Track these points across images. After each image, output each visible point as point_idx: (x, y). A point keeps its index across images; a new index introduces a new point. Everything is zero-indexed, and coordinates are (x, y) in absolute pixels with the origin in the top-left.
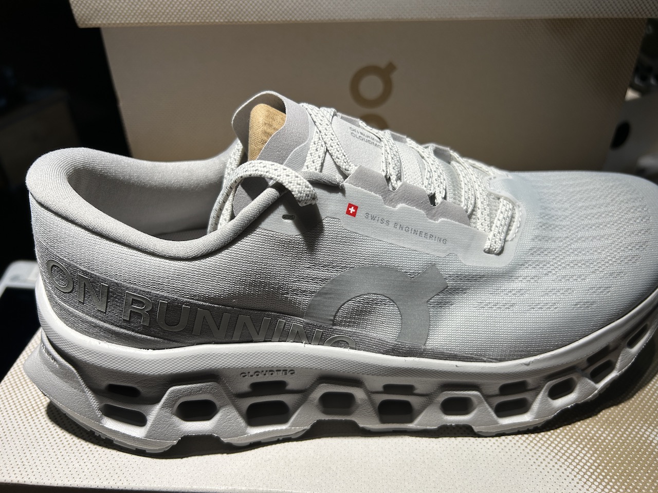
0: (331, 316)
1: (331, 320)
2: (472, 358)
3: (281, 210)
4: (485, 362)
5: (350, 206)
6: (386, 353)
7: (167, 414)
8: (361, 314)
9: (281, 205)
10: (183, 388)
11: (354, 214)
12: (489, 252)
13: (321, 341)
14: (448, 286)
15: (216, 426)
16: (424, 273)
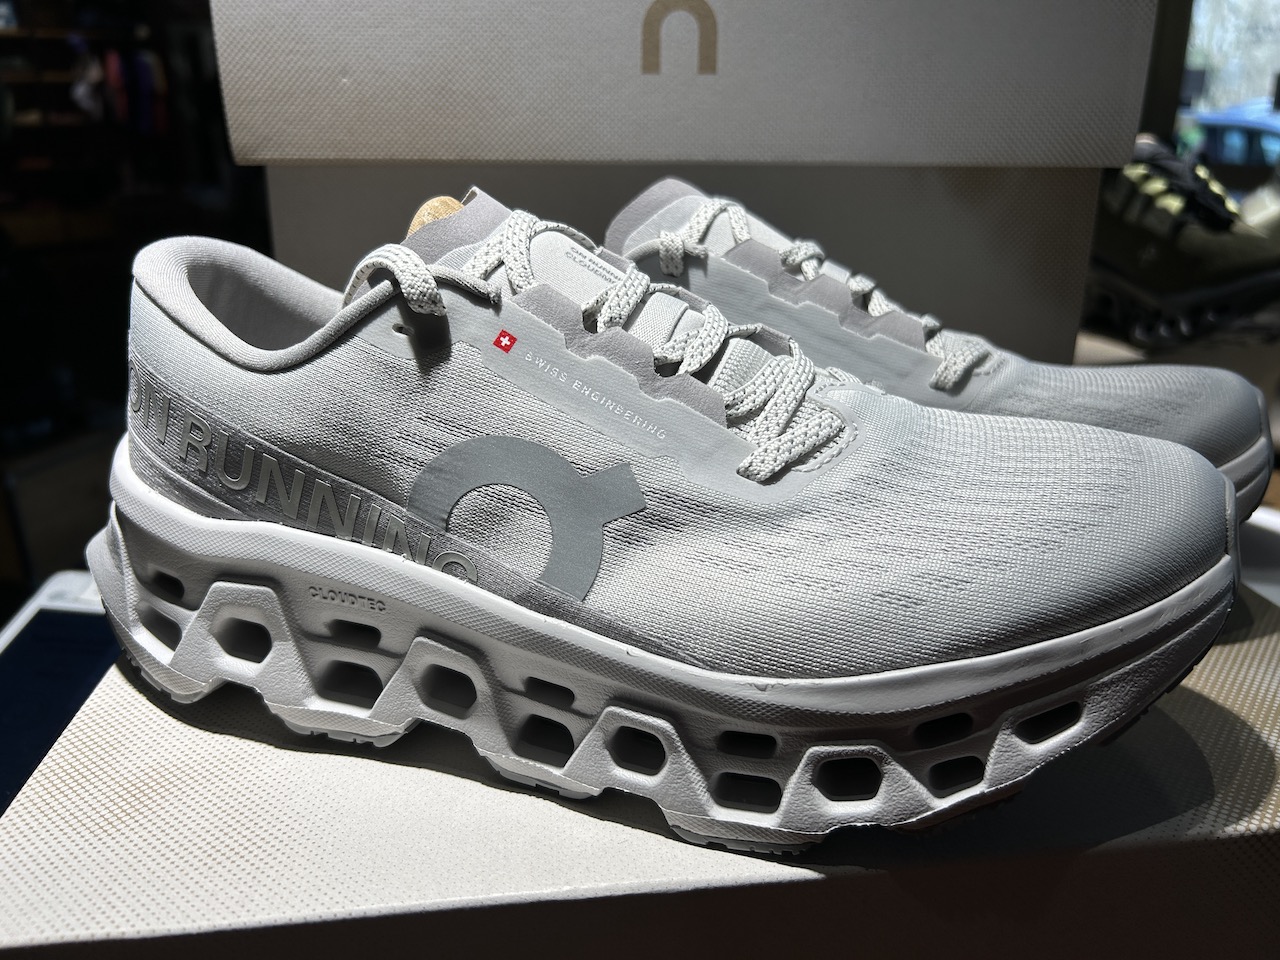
0: (445, 511)
1: (443, 520)
2: (659, 647)
3: (393, 315)
4: (682, 660)
5: (504, 334)
6: (521, 600)
7: (203, 631)
8: (489, 520)
9: (394, 306)
10: (228, 588)
11: (507, 349)
12: (746, 473)
13: (428, 558)
14: (645, 508)
15: (262, 675)
16: (606, 472)
